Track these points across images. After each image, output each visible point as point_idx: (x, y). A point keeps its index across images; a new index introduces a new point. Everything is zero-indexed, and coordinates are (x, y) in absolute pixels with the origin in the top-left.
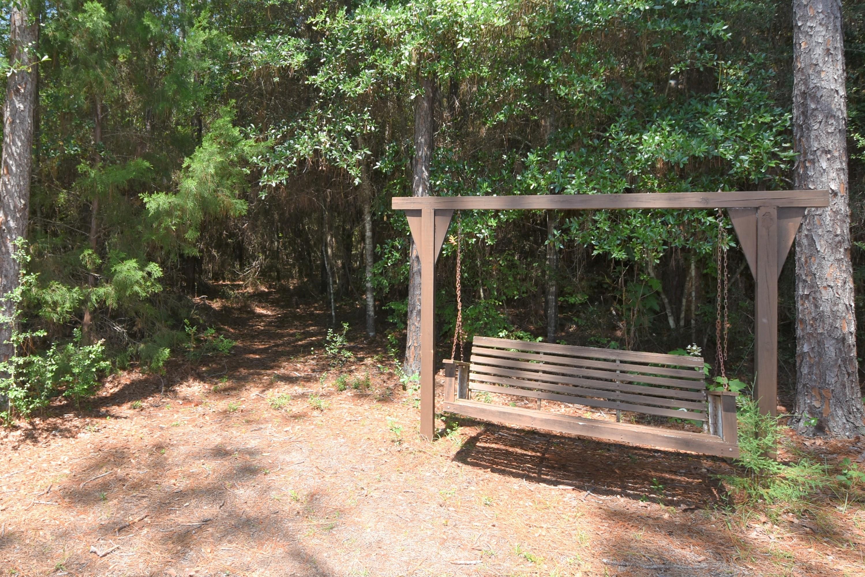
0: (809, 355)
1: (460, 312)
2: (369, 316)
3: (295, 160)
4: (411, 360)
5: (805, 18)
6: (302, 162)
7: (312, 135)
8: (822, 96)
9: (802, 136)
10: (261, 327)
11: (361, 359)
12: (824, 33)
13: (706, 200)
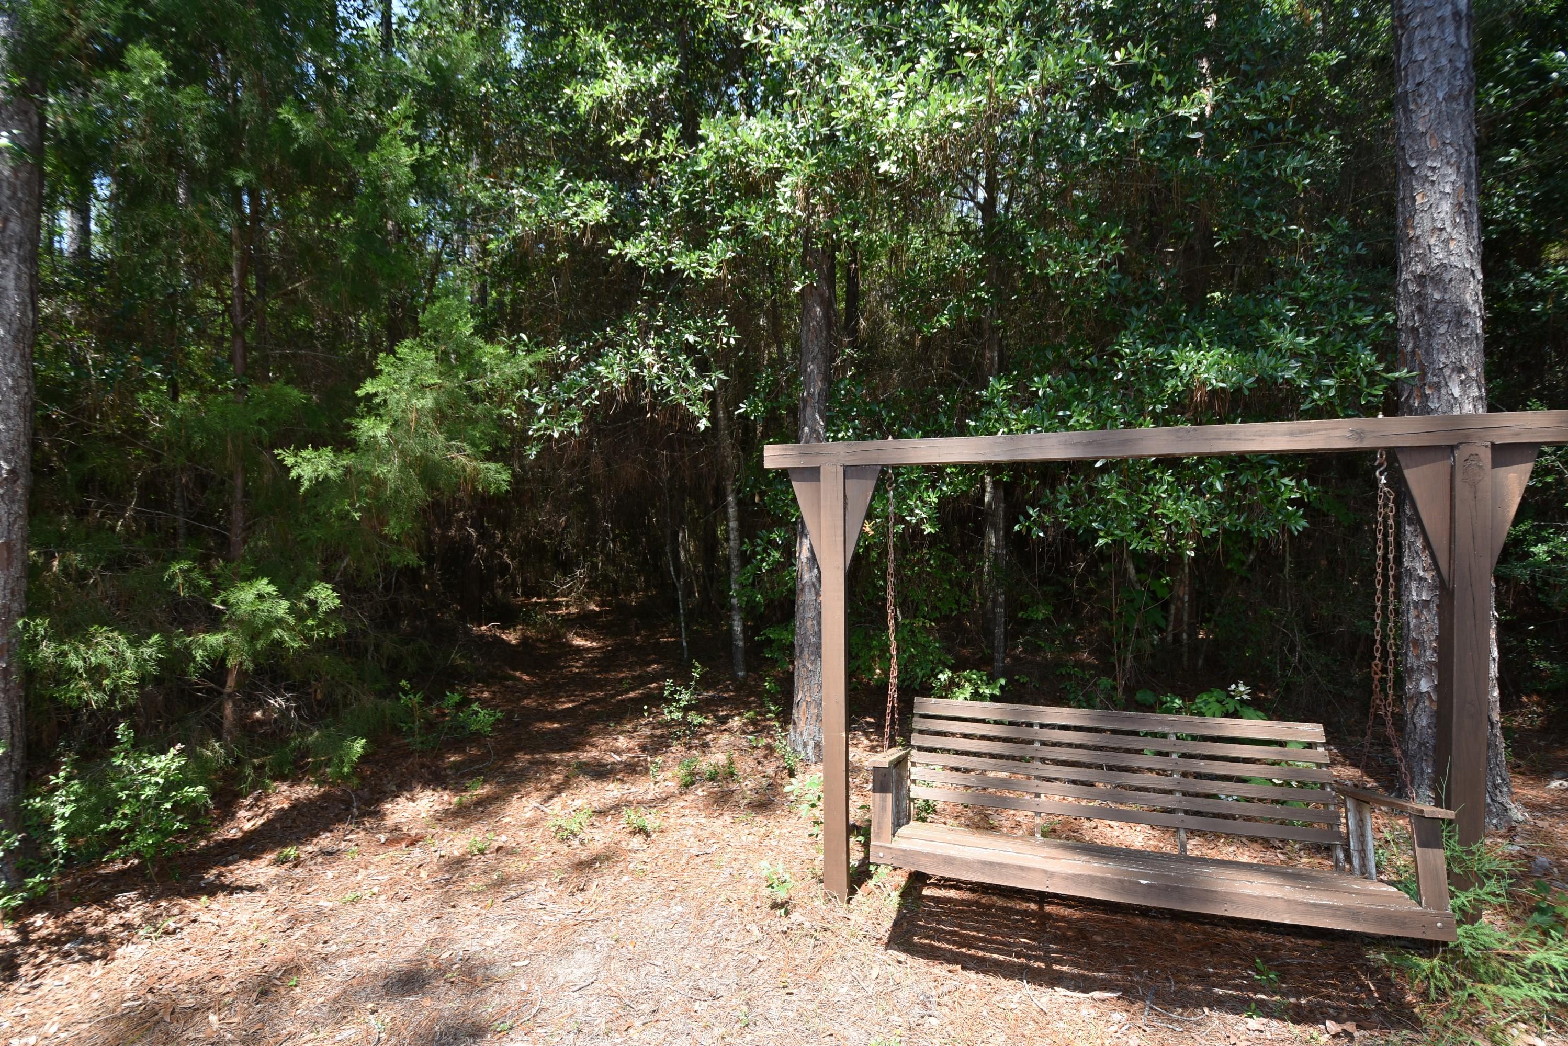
0: (1430, 696)
1: (894, 660)
2: (737, 646)
3: (597, 393)
4: (801, 724)
5: (1422, 156)
6: (608, 398)
7: (630, 352)
8: (1451, 280)
9: (1416, 346)
10: (577, 667)
11: (724, 720)
12: (1453, 178)
13: (1360, 434)
